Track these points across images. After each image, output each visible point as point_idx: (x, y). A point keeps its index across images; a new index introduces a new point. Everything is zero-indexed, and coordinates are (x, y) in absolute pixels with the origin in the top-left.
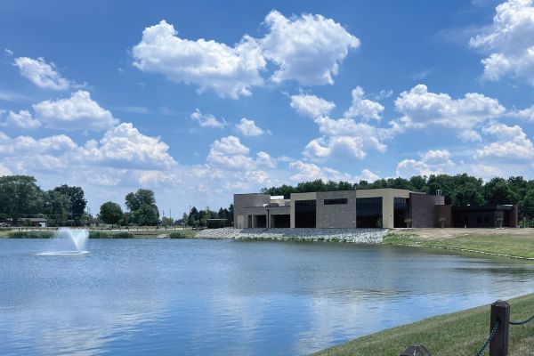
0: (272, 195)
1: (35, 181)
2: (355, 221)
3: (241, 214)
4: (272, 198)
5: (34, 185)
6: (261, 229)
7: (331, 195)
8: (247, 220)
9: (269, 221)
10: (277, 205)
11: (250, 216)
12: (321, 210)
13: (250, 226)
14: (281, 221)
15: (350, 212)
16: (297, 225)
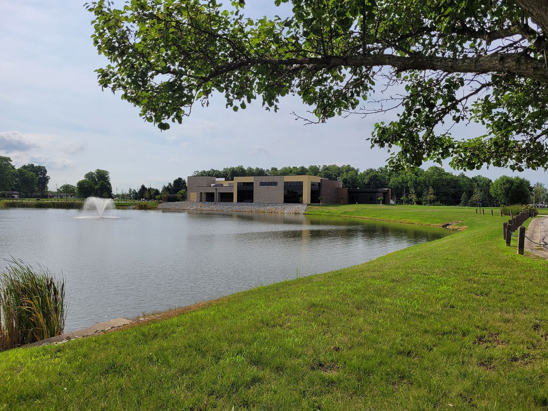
0: (218, 177)
1: (11, 161)
2: (283, 198)
3: (193, 191)
4: (217, 179)
5: (10, 164)
6: (210, 203)
7: (264, 179)
8: (199, 196)
9: (217, 197)
10: (222, 185)
11: (201, 193)
12: (257, 190)
13: (201, 201)
14: (226, 197)
15: (280, 192)
16: (239, 200)
